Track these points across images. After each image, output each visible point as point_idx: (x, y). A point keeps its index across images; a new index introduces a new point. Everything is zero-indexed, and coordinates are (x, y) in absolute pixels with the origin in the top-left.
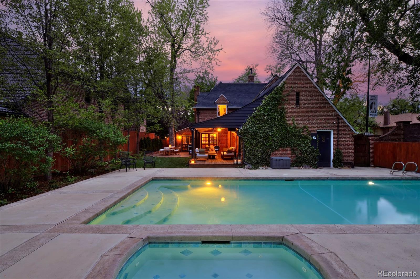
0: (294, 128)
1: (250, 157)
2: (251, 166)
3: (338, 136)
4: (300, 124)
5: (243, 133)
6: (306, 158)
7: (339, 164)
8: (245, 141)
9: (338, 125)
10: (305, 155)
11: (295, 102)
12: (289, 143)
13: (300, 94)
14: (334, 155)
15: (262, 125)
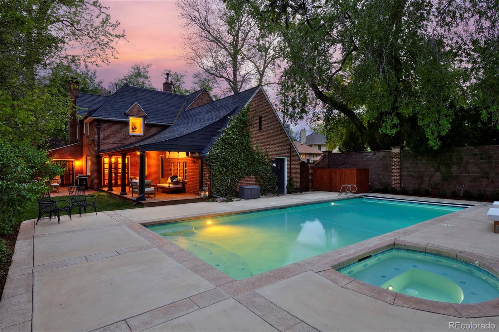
0: (258, 154)
1: (219, 188)
2: (225, 198)
3: (290, 163)
4: (263, 150)
5: (211, 159)
6: (268, 186)
7: (292, 191)
8: (213, 169)
9: (290, 153)
10: (267, 183)
11: (258, 127)
12: (255, 171)
13: (263, 119)
14: (288, 181)
15: (230, 150)
